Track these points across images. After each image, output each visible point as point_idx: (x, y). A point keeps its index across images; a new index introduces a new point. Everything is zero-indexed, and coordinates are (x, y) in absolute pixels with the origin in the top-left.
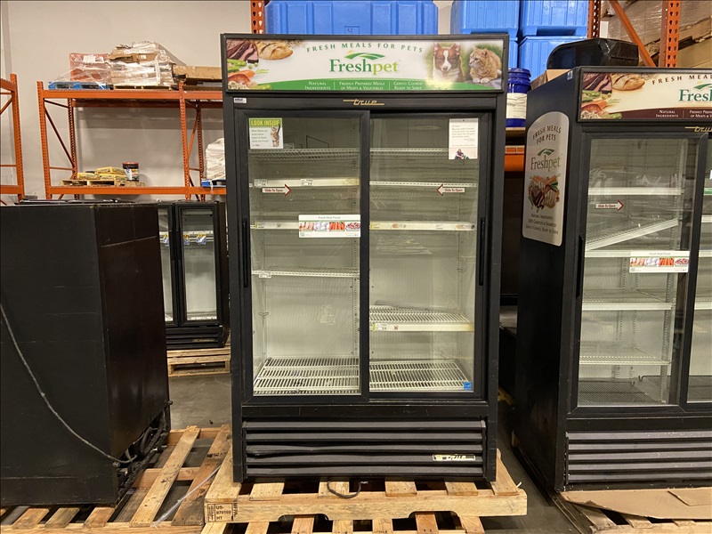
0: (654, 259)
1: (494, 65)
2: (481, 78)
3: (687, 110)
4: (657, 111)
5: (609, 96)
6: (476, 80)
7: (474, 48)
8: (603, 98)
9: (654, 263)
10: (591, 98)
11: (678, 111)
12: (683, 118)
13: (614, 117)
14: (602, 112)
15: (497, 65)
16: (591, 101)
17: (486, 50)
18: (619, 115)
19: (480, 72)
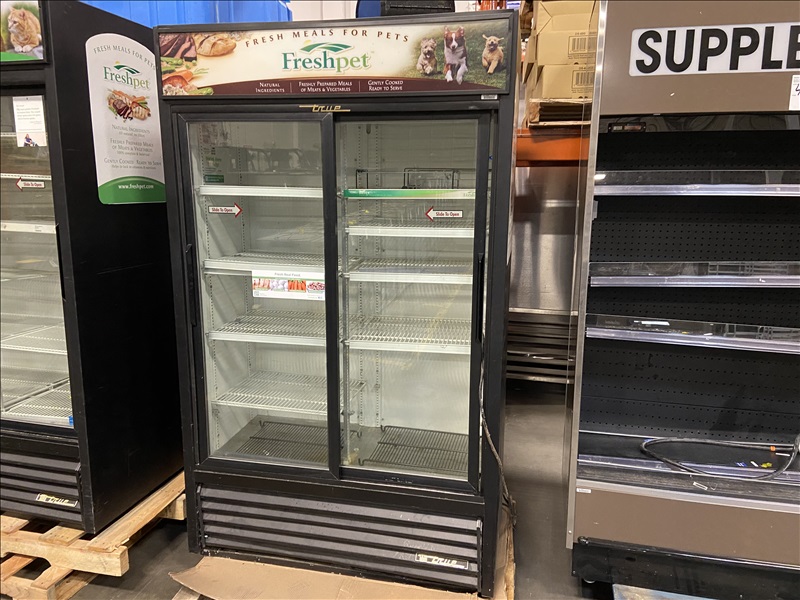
0: (281, 281)
1: (34, 29)
2: (23, 45)
3: (294, 83)
4: (256, 84)
5: (195, 65)
6: (18, 48)
7: (11, 9)
8: (187, 67)
9: (281, 287)
10: (173, 68)
11: (283, 83)
12: (292, 94)
13: (204, 92)
14: (188, 86)
15: (37, 28)
16: (173, 71)
17: (23, 10)
18: (210, 90)
19: (21, 39)
